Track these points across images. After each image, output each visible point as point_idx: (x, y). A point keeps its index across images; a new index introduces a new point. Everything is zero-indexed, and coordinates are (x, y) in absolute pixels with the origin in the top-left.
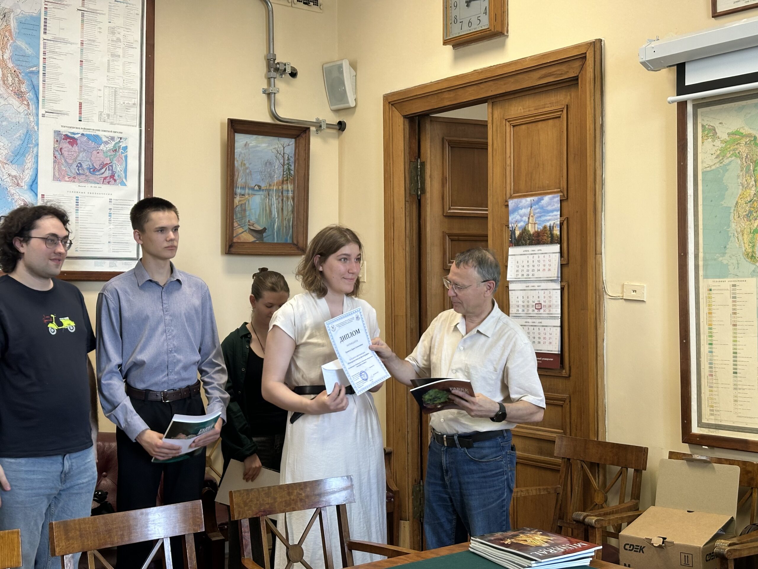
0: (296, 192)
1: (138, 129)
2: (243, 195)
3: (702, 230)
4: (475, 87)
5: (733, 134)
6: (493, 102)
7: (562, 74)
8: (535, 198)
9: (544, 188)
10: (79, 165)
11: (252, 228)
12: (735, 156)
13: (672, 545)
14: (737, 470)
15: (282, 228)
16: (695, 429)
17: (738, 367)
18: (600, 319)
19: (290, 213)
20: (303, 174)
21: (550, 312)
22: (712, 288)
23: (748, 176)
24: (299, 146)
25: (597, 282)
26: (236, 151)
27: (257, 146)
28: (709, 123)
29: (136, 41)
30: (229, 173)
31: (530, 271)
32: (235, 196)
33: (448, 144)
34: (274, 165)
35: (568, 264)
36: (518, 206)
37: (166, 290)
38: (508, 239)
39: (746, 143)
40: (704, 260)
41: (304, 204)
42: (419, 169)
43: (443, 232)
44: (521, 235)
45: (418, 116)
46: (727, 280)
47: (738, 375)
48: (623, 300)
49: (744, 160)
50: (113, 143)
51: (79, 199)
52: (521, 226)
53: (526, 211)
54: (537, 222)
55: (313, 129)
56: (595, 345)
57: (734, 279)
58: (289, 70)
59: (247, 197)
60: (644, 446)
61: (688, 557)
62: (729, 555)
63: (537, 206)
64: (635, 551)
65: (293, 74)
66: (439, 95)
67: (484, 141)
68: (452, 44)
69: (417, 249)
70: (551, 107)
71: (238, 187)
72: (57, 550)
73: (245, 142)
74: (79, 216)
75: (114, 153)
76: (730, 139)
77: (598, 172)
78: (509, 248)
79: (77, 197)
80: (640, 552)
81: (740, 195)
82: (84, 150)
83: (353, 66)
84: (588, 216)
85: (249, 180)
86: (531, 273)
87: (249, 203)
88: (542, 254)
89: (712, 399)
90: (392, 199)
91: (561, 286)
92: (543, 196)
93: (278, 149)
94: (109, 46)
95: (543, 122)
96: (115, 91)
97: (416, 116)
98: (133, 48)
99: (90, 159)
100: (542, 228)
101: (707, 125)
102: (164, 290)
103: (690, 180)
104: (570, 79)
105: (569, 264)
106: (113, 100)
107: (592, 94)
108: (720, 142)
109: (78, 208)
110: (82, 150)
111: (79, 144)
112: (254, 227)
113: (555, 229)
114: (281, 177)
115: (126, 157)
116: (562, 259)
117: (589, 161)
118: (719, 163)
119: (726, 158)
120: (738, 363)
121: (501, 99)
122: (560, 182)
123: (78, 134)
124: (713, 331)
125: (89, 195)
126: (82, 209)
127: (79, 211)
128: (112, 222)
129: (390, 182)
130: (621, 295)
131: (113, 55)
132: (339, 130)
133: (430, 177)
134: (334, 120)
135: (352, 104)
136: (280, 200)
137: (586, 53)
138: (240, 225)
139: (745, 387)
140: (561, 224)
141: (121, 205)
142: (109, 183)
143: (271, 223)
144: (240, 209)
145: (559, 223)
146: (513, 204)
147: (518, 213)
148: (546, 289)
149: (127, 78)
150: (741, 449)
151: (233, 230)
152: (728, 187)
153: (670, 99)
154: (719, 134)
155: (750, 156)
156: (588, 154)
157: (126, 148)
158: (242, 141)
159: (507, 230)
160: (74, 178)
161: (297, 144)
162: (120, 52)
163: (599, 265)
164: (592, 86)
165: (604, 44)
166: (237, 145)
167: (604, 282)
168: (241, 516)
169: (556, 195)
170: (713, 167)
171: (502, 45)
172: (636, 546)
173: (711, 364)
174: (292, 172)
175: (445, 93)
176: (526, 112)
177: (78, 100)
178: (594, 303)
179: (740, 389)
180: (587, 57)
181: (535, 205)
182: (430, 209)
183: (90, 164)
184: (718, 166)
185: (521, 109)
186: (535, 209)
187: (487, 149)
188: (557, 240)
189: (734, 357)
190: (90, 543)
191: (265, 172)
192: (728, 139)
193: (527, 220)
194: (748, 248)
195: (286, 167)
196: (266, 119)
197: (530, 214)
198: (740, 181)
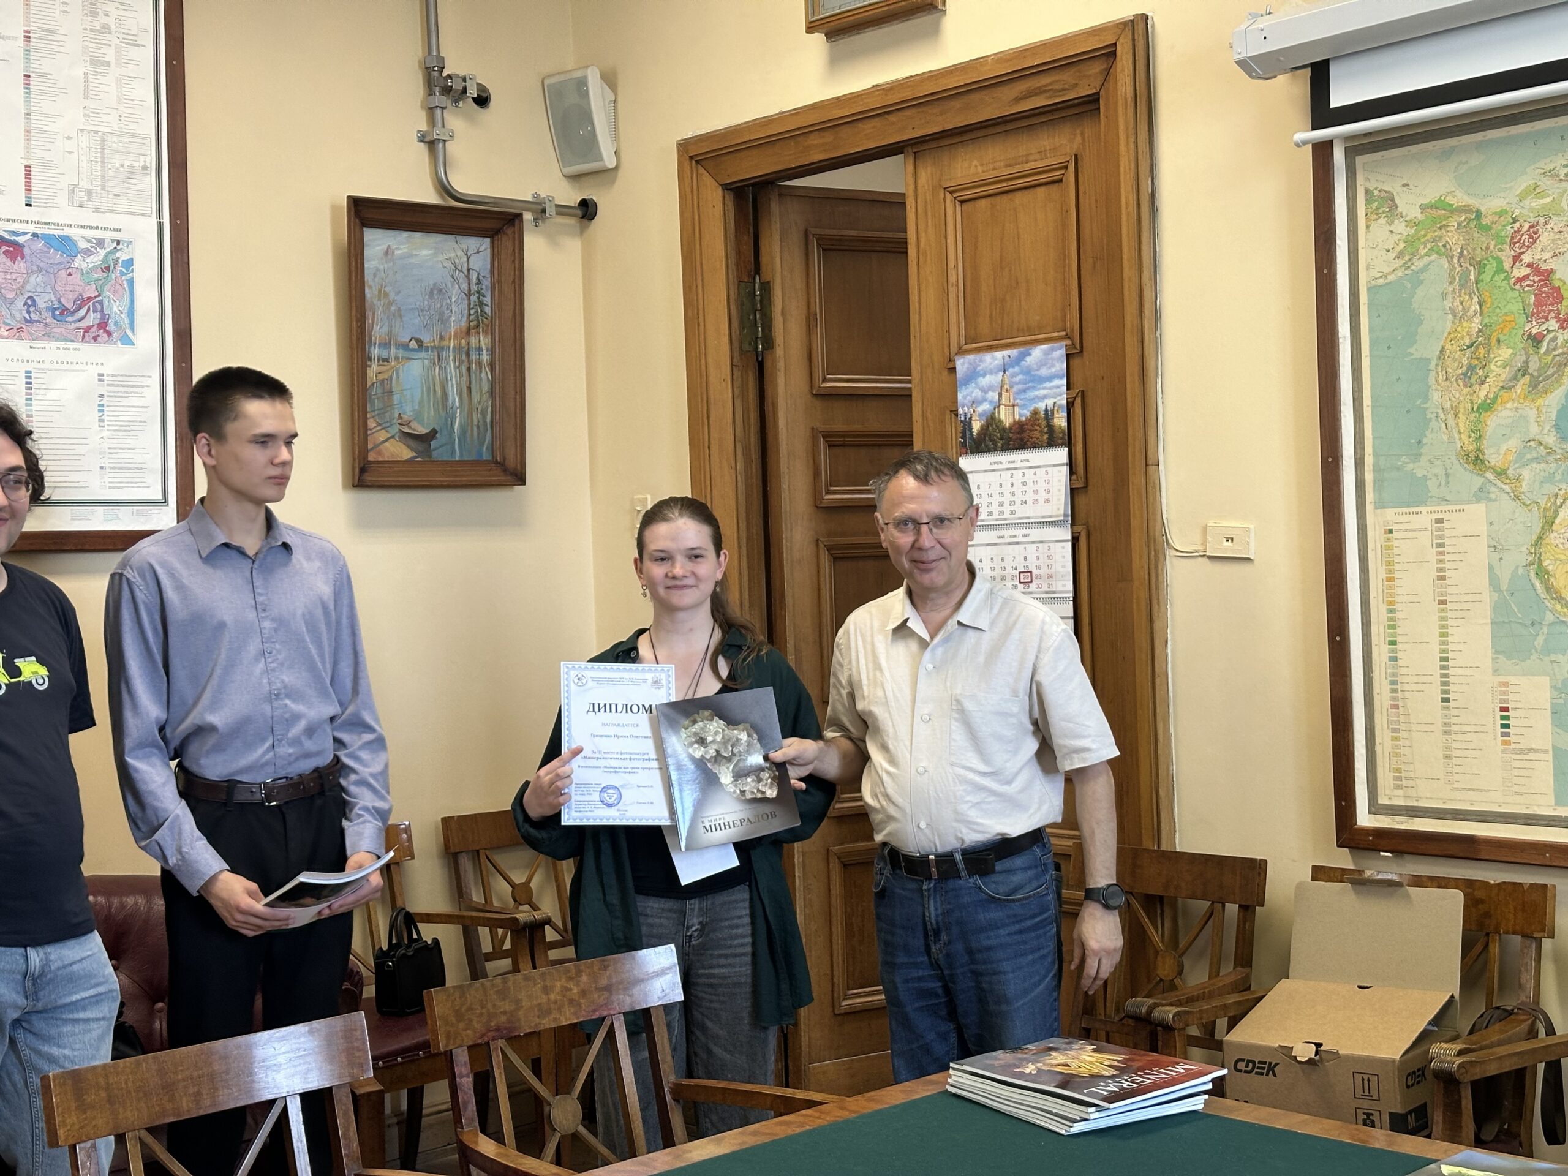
0: (497, 350)
1: (154, 221)
2: (386, 360)
3: (1370, 408)
4: (875, 122)
5: (1432, 206)
6: (915, 153)
7: (1064, 90)
8: (1014, 352)
9: (1030, 331)
10: (29, 301)
11: (407, 430)
12: (1437, 253)
13: (1336, 1057)
14: (1457, 897)
15: (469, 428)
16: (1364, 819)
17: (1451, 688)
18: (1158, 599)
19: (485, 397)
20: (511, 312)
21: (1051, 589)
22: (1394, 528)
23: (1465, 294)
24: (499, 254)
25: (1151, 524)
26: (366, 266)
27: (410, 256)
28: (1380, 186)
29: (145, 31)
30: (354, 313)
31: (1007, 503)
32: (369, 363)
33: (819, 245)
34: (449, 294)
35: (1086, 487)
36: (975, 369)
37: (260, 566)
38: (956, 439)
39: (1459, 224)
40: (1377, 469)
41: (515, 376)
42: (758, 298)
43: (813, 429)
44: (985, 429)
45: (753, 185)
46: (1424, 509)
47: (1452, 704)
48: (1206, 559)
49: (1455, 260)
50: (103, 252)
51: (33, 375)
52: (984, 411)
53: (995, 379)
54: (1018, 401)
55: (528, 216)
56: (1149, 652)
57: (1439, 508)
58: (473, 92)
59: (393, 363)
60: (1259, 858)
61: (1369, 1080)
62: (1462, 1074)
63: (1017, 369)
64: (1257, 1073)
65: (482, 101)
66: (800, 139)
67: (901, 235)
68: (824, 30)
69: (759, 466)
70: (1042, 159)
71: (375, 344)
72: (61, 1133)
73: (385, 247)
74: (34, 413)
75: (105, 275)
76: (1426, 216)
77: (1148, 295)
78: (960, 458)
79: (27, 372)
80: (1267, 1074)
81: (1450, 333)
82: (40, 269)
83: (610, 80)
84: (1128, 386)
85: (397, 329)
86: (1007, 509)
87: (398, 377)
88: (1031, 467)
89: (1397, 755)
90: (703, 361)
91: (1073, 533)
92: (1028, 347)
93: (457, 261)
94: (86, 43)
95: (1026, 192)
96: (103, 140)
97: (748, 186)
98: (138, 46)
99: (53, 288)
100: (1028, 414)
101: (1376, 189)
102: (255, 566)
103: (1343, 306)
104: (1080, 100)
105: (1089, 488)
106: (99, 160)
107: (1131, 131)
108: (1404, 224)
109: (31, 394)
110: (35, 268)
111: (28, 257)
112: (410, 428)
113: (1056, 415)
114: (465, 319)
115: (131, 282)
116: (1074, 477)
117: (1128, 272)
118: (1403, 268)
119: (1417, 257)
120: (1451, 679)
121: (933, 145)
122: (1065, 316)
123: (24, 233)
124: (1398, 615)
125: (55, 366)
126: (38, 397)
127: (34, 402)
128: (106, 423)
129: (699, 325)
130: (1200, 548)
131: (94, 62)
132: (583, 217)
133: (783, 313)
134: (571, 196)
135: (610, 162)
136: (464, 369)
137: (1115, 44)
138: (380, 425)
139: (1467, 728)
140: (1070, 405)
141: (123, 386)
142: (95, 339)
143: (446, 420)
144: (380, 391)
145: (1064, 402)
146: (966, 365)
147: (976, 384)
148: (1042, 542)
149: (126, 110)
150: (1461, 855)
151: (366, 436)
152: (1422, 318)
153: (1299, 136)
154: (1402, 207)
155: (1468, 251)
156: (1125, 257)
157: (129, 263)
158: (379, 245)
159: (953, 420)
160: (20, 329)
161: (496, 250)
162: (109, 54)
163: (1154, 487)
164: (1131, 111)
165: (1153, 26)
166: (368, 252)
167: (1165, 521)
168: (452, 1042)
169: (1056, 345)
170: (1391, 278)
171: (935, 31)
172: (1260, 1062)
173: (1394, 683)
174: (488, 310)
175: (812, 136)
176: (987, 171)
177: (23, 161)
178: (1146, 567)
179: (1456, 732)
180: (1118, 53)
181: (1013, 367)
182: (783, 380)
183: (53, 299)
184: (1400, 274)
185: (976, 166)
186: (1013, 376)
187: (907, 253)
188: (1061, 438)
189: (1443, 667)
190: (129, 1114)
191: (429, 309)
192: (1420, 217)
193: (997, 397)
194: (1466, 443)
195: (474, 298)
196: (428, 196)
197: (1002, 387)
198: (1448, 304)
